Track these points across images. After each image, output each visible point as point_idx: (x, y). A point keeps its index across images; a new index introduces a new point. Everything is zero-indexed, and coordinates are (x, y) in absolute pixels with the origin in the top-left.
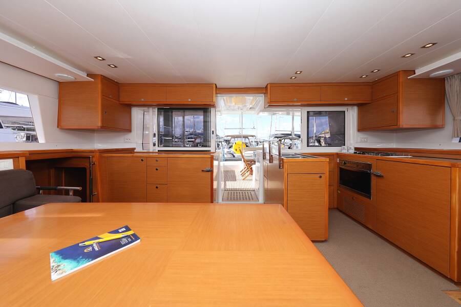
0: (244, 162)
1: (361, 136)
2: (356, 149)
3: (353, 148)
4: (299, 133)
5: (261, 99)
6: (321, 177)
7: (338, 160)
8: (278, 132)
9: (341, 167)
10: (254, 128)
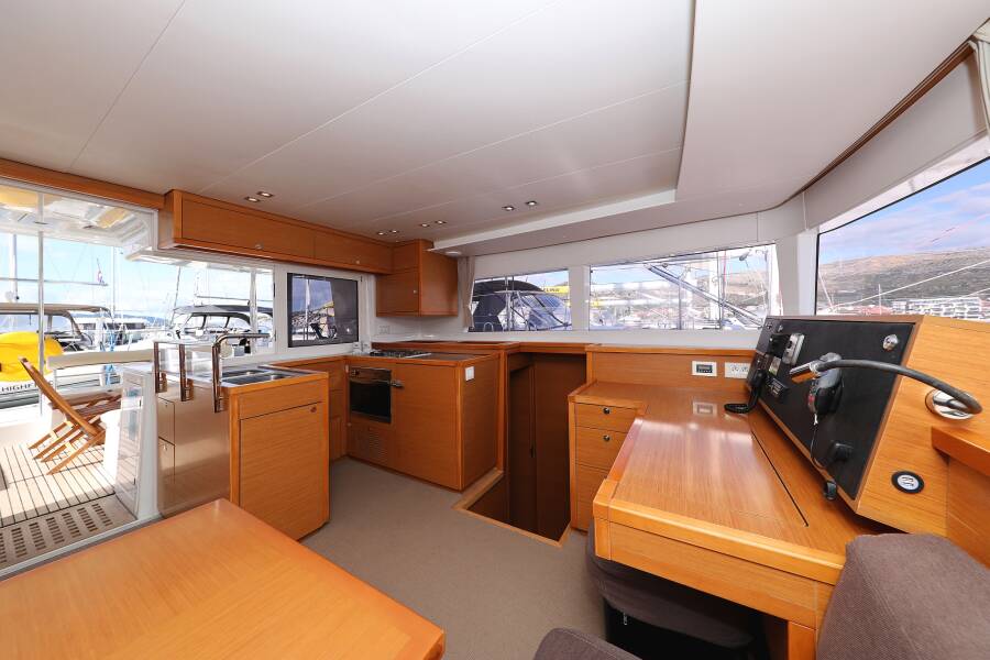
0: (55, 406)
1: (383, 323)
2: (375, 345)
3: (370, 345)
4: (270, 305)
5: (145, 222)
6: (314, 410)
7: (347, 368)
8: (206, 302)
9: (353, 380)
10: (102, 283)
